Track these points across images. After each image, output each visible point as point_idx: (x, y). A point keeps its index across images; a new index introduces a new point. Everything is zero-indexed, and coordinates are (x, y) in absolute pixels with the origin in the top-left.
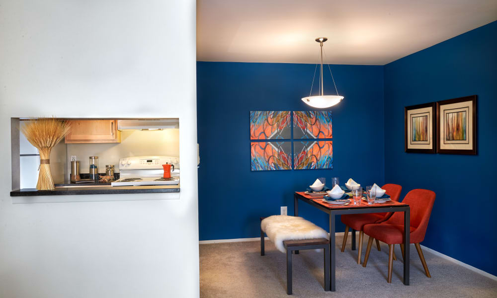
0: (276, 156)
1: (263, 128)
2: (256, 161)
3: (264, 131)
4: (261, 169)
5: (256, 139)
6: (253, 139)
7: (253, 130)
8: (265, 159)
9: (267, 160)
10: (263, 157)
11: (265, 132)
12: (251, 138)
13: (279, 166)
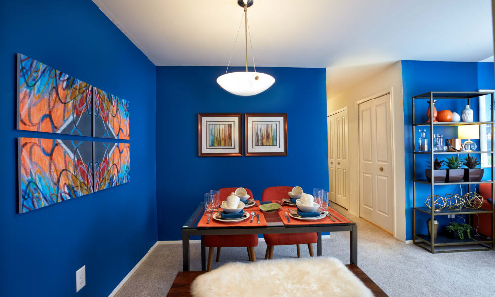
0: (71, 169)
1: (49, 106)
2: (32, 186)
3: (50, 112)
4: (43, 204)
5: (32, 129)
6: (27, 128)
7: (26, 107)
8: (52, 178)
9: (56, 180)
10: (48, 174)
11: (53, 116)
12: (21, 127)
13: (75, 189)
